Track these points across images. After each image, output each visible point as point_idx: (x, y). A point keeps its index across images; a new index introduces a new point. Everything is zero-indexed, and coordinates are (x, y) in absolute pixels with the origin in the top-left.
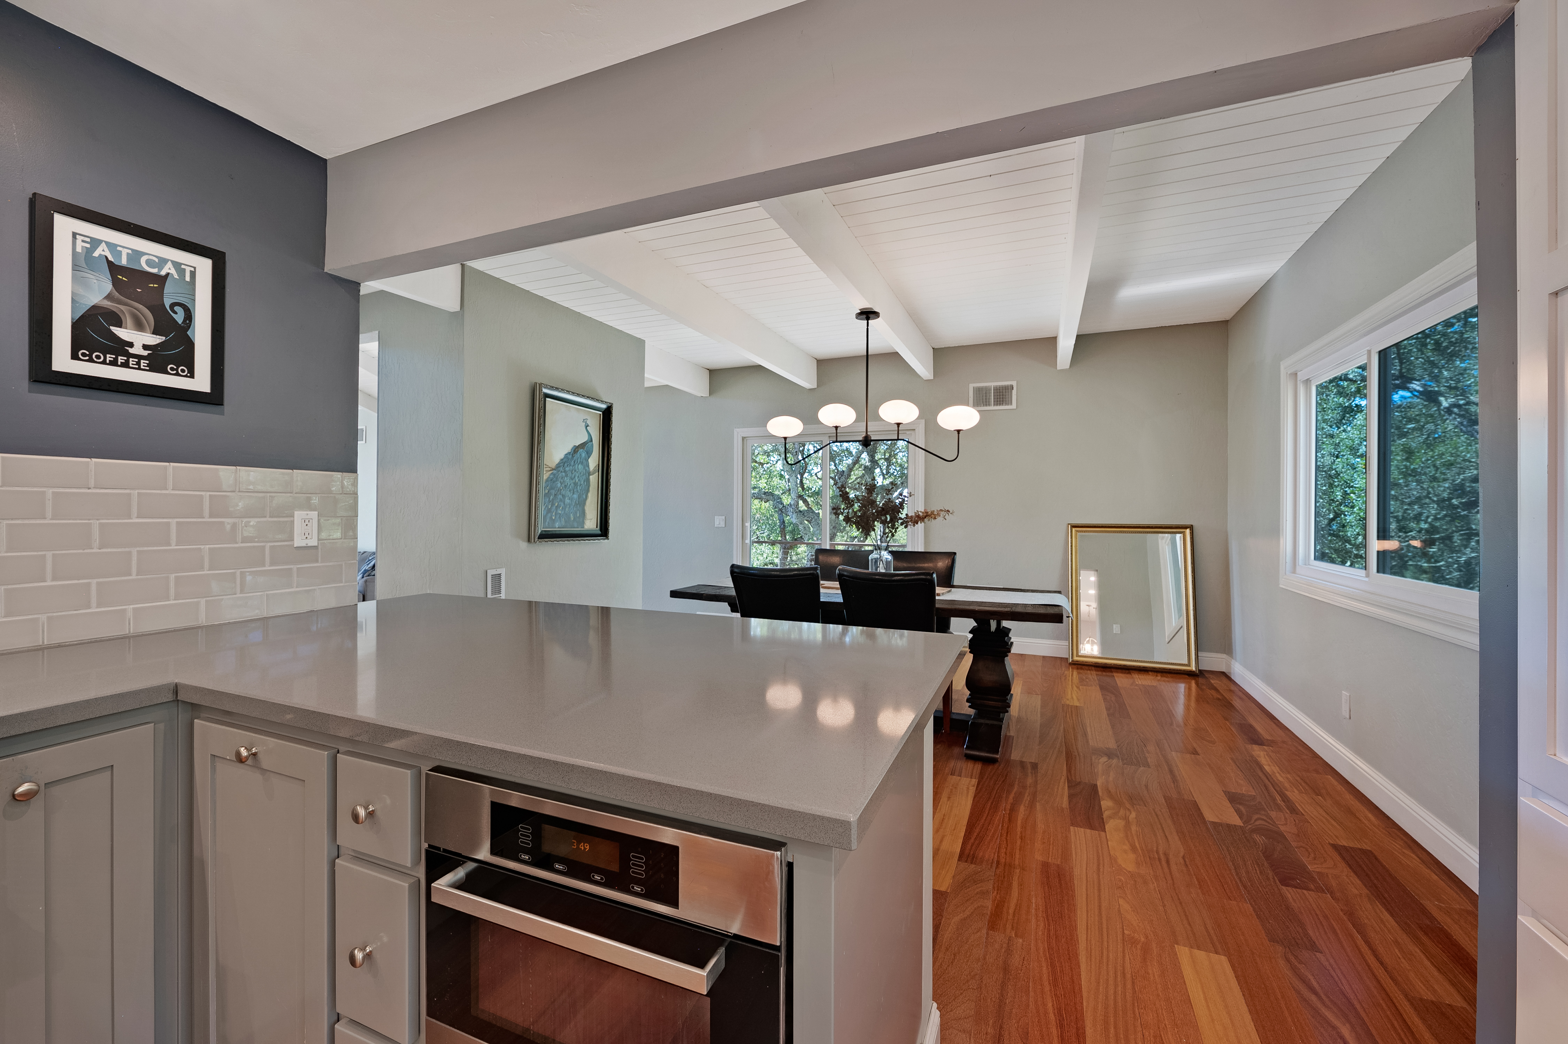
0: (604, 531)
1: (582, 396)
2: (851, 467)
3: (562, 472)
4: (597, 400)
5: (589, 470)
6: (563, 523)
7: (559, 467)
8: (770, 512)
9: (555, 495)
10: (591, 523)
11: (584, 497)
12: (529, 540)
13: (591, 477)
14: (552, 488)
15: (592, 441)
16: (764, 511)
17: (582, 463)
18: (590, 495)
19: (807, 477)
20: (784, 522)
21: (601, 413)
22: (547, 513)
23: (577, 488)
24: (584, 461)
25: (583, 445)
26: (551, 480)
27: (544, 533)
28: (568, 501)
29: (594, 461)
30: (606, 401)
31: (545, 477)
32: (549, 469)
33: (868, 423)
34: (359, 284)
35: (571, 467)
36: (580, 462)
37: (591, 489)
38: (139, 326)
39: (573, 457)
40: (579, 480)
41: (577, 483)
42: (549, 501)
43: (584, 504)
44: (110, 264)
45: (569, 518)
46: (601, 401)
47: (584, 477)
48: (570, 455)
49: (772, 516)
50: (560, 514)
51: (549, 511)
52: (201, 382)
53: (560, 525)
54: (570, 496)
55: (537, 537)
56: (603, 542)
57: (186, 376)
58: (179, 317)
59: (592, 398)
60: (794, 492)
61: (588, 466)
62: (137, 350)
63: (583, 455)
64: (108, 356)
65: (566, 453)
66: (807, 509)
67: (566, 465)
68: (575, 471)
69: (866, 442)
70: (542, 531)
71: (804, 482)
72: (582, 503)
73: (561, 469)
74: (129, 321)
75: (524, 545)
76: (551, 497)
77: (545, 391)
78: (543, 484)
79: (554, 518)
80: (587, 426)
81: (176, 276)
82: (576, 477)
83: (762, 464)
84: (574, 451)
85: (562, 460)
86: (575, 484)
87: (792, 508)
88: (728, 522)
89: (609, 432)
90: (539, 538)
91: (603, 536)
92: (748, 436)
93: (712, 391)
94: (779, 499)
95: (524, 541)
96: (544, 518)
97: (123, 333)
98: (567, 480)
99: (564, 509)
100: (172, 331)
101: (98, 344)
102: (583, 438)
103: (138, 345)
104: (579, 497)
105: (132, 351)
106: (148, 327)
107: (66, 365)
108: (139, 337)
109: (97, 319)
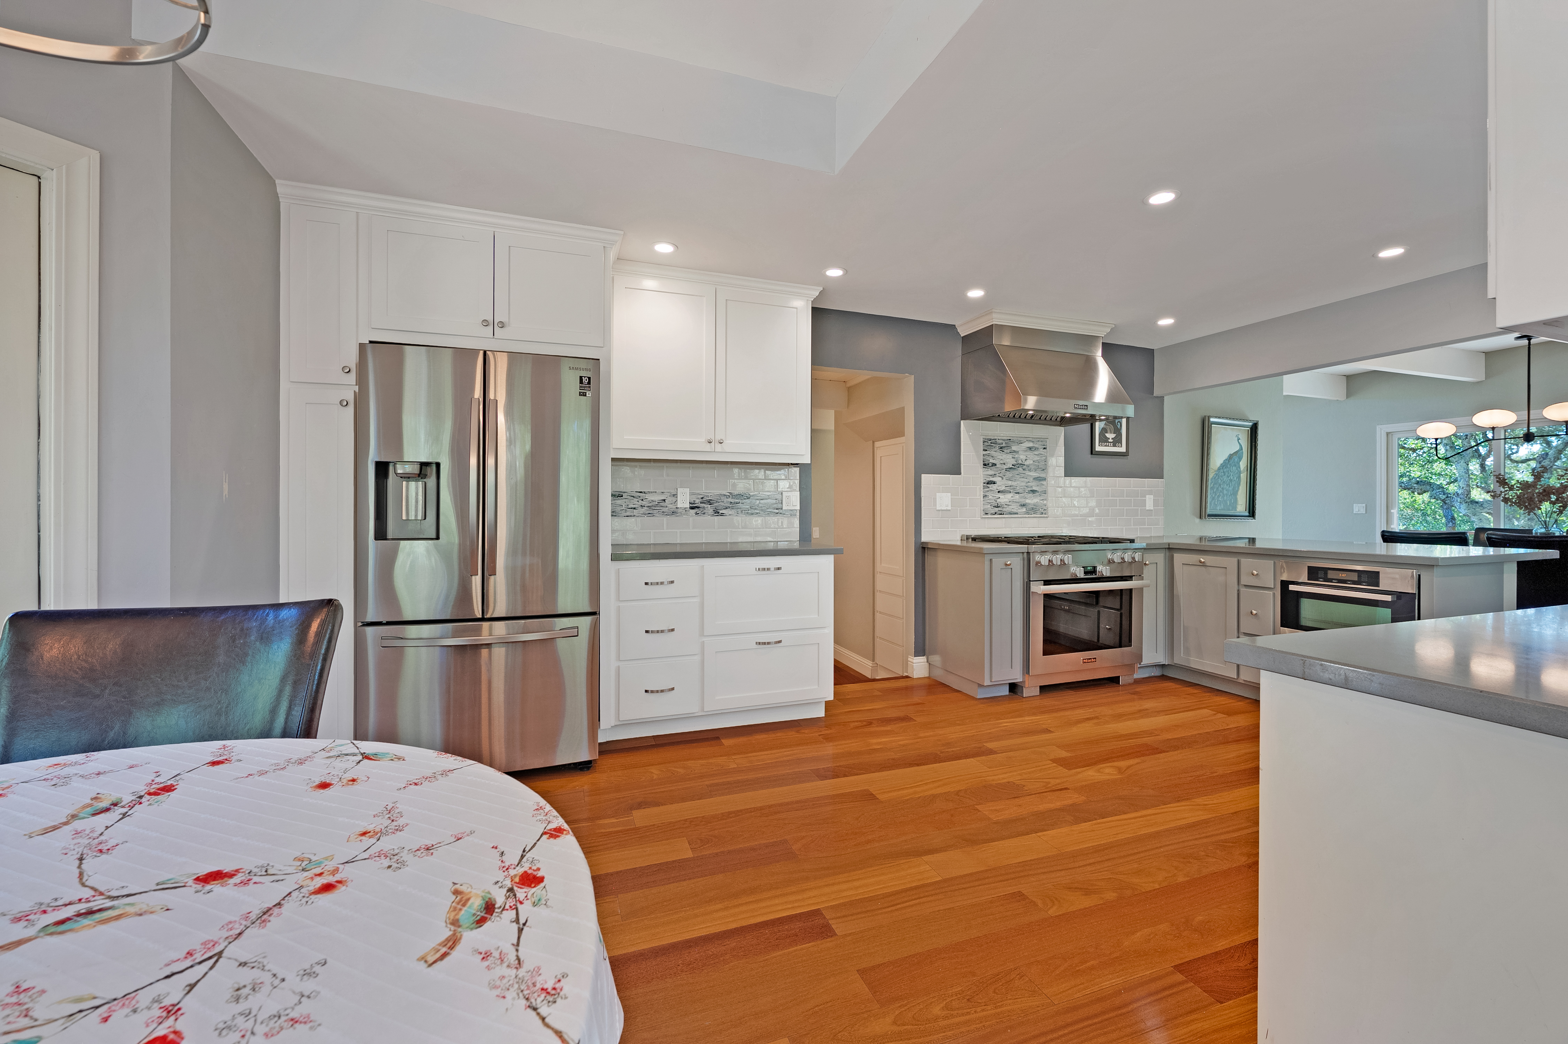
1: (1236, 419)
3: (1222, 473)
4: (1246, 420)
5: (1241, 470)
6: (1222, 507)
7: (1220, 469)
9: (1217, 488)
10: (1241, 507)
11: (1237, 489)
12: (1201, 518)
13: (1241, 475)
14: (1215, 484)
15: (1242, 449)
17: (1235, 466)
18: (1240, 487)
20: (1453, 518)
21: (1249, 429)
22: (1212, 501)
23: (1232, 483)
24: (1237, 464)
25: (1236, 453)
26: (1215, 478)
28: (1226, 492)
29: (1244, 464)
30: (1253, 420)
31: (1211, 477)
34: (1164, 399)
35: (1228, 469)
36: (1234, 464)
38: (1111, 434)
40: (1233, 478)
41: (1233, 480)
42: (1214, 492)
43: (1237, 493)
45: (1227, 503)
46: (1250, 421)
47: (1237, 475)
48: (1227, 460)
50: (1221, 501)
51: (1213, 499)
52: (1123, 449)
53: (1221, 509)
54: (1227, 488)
55: (1206, 515)
56: (1251, 521)
58: (1119, 427)
59: (1243, 420)
63: (1236, 460)
65: (1224, 459)
67: (1224, 467)
68: (1230, 471)
69: (1528, 438)
72: (1235, 493)
73: (1222, 471)
74: (1109, 431)
75: (1197, 520)
76: (1215, 490)
77: (1212, 420)
79: (1216, 504)
80: (1239, 439)
82: (1232, 476)
84: (1230, 457)
85: (1222, 464)
86: (1231, 480)
87: (1460, 498)
88: (1370, 509)
89: (1256, 442)
90: (1208, 516)
91: (1251, 517)
92: (1393, 431)
93: (1349, 394)
94: (1441, 489)
95: (1197, 518)
96: (1211, 504)
97: (1108, 435)
98: (1225, 478)
99: (1223, 497)
100: (1118, 432)
101: (1104, 440)
102: (1237, 448)
103: (1111, 439)
104: (1233, 489)
105: (1109, 441)
106: (1113, 432)
107: (1098, 448)
108: (1110, 436)
109: (1104, 431)
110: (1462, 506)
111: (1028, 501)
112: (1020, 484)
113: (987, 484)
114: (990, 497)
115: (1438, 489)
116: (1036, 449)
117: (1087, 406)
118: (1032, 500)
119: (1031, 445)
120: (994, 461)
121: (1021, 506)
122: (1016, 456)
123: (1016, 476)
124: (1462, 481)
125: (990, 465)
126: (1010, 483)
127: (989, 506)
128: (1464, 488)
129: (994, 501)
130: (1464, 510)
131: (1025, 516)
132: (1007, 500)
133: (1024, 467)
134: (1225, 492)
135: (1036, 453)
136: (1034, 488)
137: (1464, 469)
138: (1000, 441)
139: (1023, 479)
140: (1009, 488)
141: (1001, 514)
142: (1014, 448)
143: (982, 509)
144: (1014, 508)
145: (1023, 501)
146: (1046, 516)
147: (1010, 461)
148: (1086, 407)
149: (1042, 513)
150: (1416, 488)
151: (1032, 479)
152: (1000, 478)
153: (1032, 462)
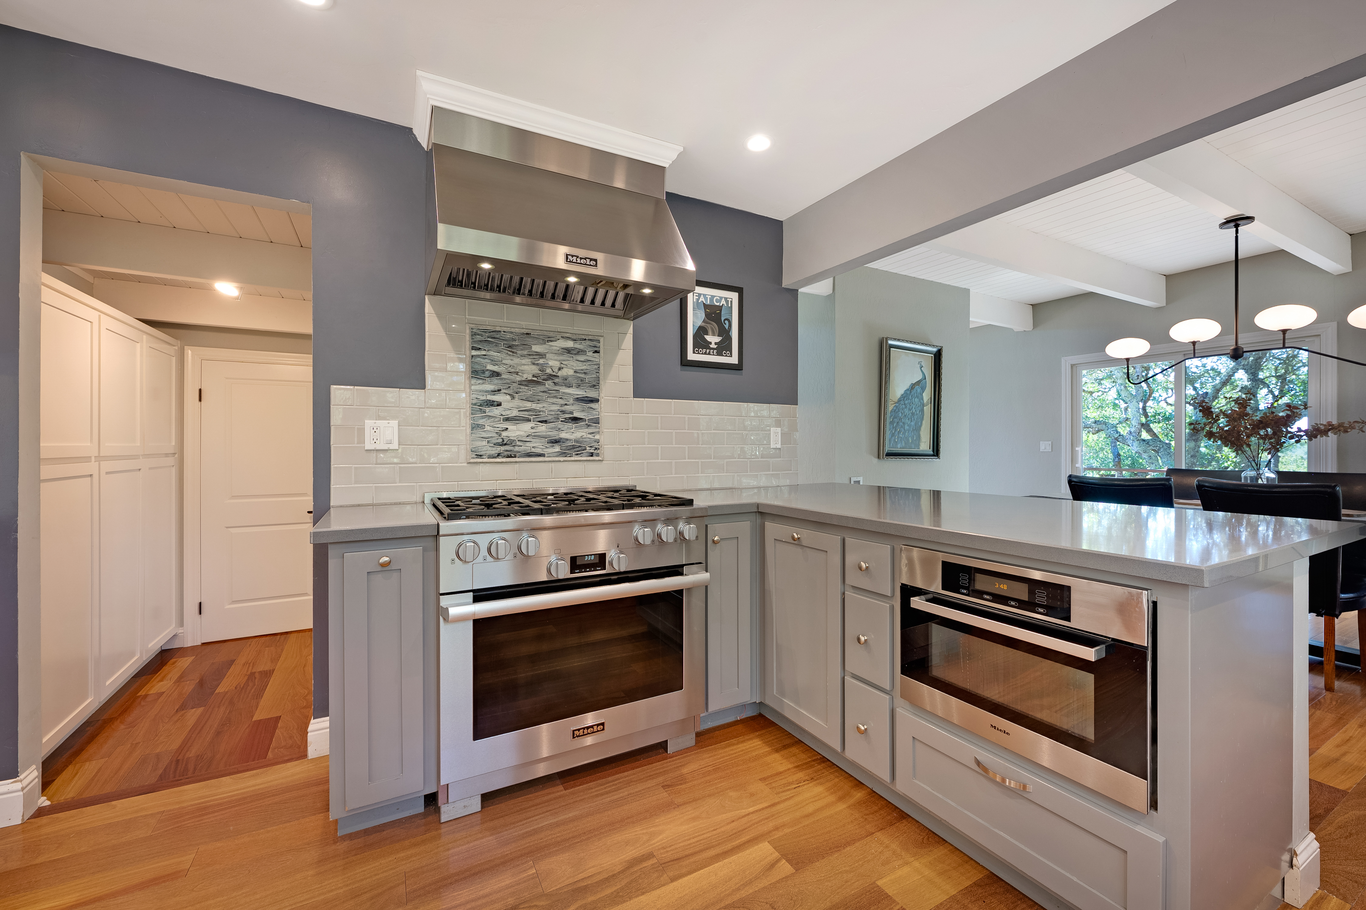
0: (936, 452)
1: (918, 343)
2: (1218, 387)
3: (902, 404)
4: (929, 345)
5: (923, 403)
6: (903, 444)
7: (900, 401)
8: (1100, 445)
9: (898, 423)
10: (925, 445)
11: (920, 424)
12: (879, 457)
13: (925, 408)
14: (895, 417)
15: (925, 379)
16: (1093, 444)
17: (917, 397)
18: (924, 422)
19: (1152, 406)
20: (1119, 455)
21: (933, 355)
22: (892, 437)
23: (914, 417)
24: (919, 395)
25: (918, 383)
26: (895, 411)
27: (889, 452)
28: (908, 427)
29: (927, 395)
30: (937, 345)
31: (890, 409)
32: (893, 403)
33: (1240, 336)
34: (798, 290)
35: (909, 401)
36: (916, 396)
37: (925, 417)
38: (714, 335)
39: (911, 392)
40: (915, 411)
41: (914, 413)
42: (893, 428)
43: (920, 429)
44: (704, 304)
45: (908, 440)
46: (933, 346)
47: (919, 408)
48: (908, 391)
49: (1102, 449)
50: (901, 437)
51: (893, 435)
52: (734, 360)
53: (901, 446)
54: (908, 423)
55: (884, 455)
56: (935, 460)
57: (729, 356)
58: (727, 326)
59: (926, 344)
60: (1135, 418)
61: (923, 399)
62: (713, 346)
63: (919, 390)
64: (704, 350)
65: (905, 390)
66: (1151, 438)
67: (905, 399)
68: (913, 403)
69: (1236, 354)
70: (888, 450)
71: (1147, 411)
72: (918, 429)
73: (902, 402)
74: (710, 332)
75: (875, 460)
76: (895, 425)
77: (890, 342)
78: (888, 415)
79: (896, 440)
80: (921, 367)
81: (726, 305)
82: (914, 408)
83: (1091, 393)
84: (912, 387)
85: (902, 395)
86: (913, 414)
87: (1133, 436)
88: (1056, 447)
89: (939, 371)
90: (886, 455)
91: (935, 456)
92: (1077, 363)
93: (1036, 324)
94: (1114, 428)
95: (875, 458)
96: (890, 440)
97: (708, 338)
98: (906, 411)
99: (904, 433)
100: (725, 333)
101: (701, 344)
102: (919, 377)
103: (713, 343)
104: (915, 424)
105: (711, 346)
106: (717, 333)
107: (691, 356)
108: (714, 339)
109: (701, 332)
110: (1134, 444)
111: (563, 435)
112: (549, 407)
113: (480, 405)
114: (487, 428)
115: (1112, 428)
116: (580, 352)
117: (596, 260)
118: (571, 434)
119: (570, 344)
120: (495, 368)
121: (553, 443)
122: (541, 361)
123: (541, 394)
124: (1134, 420)
125: (487, 374)
126: (529, 405)
127: (485, 443)
128: (1136, 426)
129: (495, 435)
130: (1137, 447)
131: (557, 459)
132: (522, 433)
133: (556, 380)
134: (906, 427)
135: (582, 358)
136: (576, 415)
137: (1136, 408)
138: (509, 336)
139: (554, 400)
140: (526, 413)
141: (510, 457)
142: (536, 348)
143: (469, 449)
144: (537, 446)
145: (554, 434)
146: (599, 458)
147: (529, 370)
148: (593, 263)
149: (592, 455)
150: (1094, 427)
151: (571, 401)
152: (508, 397)
153: (571, 372)
